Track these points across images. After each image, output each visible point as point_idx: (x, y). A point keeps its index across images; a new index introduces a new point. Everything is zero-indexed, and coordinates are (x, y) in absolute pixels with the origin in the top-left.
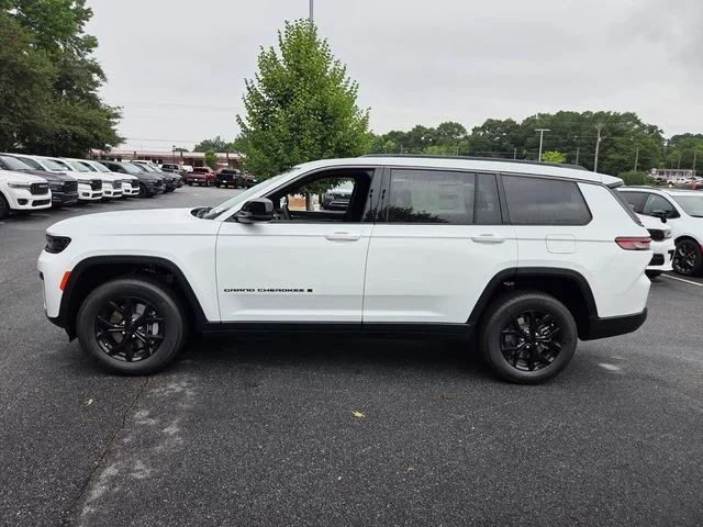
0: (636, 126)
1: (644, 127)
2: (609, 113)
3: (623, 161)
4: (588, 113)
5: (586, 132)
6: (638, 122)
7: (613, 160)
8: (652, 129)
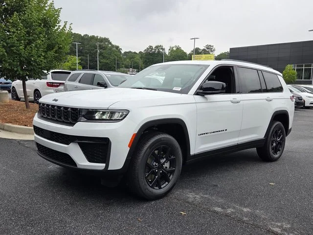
0: (110, 45)
1: (113, 46)
2: (97, 37)
3: (107, 63)
4: (86, 35)
5: (88, 46)
6: (110, 43)
7: (103, 62)
8: (117, 47)
